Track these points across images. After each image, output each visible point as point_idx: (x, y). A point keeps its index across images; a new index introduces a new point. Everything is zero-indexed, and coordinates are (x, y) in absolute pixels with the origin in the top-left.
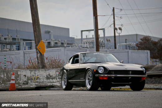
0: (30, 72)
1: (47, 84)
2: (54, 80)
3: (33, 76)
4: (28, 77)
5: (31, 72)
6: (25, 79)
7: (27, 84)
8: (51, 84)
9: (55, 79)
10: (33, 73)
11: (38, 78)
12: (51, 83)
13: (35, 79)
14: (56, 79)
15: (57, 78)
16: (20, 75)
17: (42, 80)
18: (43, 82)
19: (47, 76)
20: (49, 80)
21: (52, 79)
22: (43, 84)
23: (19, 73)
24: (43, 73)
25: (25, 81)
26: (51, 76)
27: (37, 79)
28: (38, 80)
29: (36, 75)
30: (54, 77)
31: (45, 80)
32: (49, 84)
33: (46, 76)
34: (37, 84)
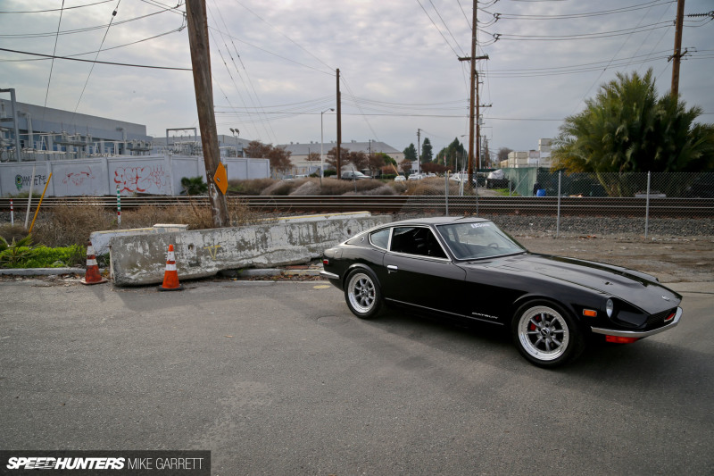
0: (201, 235)
1: (241, 262)
2: (255, 252)
3: (209, 245)
4: (198, 249)
5: (204, 236)
6: (193, 254)
7: (198, 264)
8: (250, 261)
9: (256, 250)
10: (207, 239)
11: (220, 249)
12: (249, 258)
13: (213, 251)
14: (258, 248)
15: (260, 245)
16: (181, 244)
17: (229, 254)
18: (231, 258)
19: (238, 243)
20: (243, 253)
21: (250, 249)
22: (233, 263)
23: (178, 241)
24: (230, 237)
25: (193, 259)
26: (246, 243)
27: (218, 252)
28: (221, 254)
29: (216, 243)
30: (254, 245)
31: (235, 253)
32: (245, 262)
33: (236, 245)
34: (219, 263)
